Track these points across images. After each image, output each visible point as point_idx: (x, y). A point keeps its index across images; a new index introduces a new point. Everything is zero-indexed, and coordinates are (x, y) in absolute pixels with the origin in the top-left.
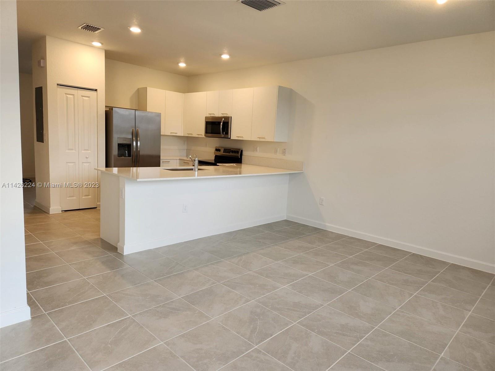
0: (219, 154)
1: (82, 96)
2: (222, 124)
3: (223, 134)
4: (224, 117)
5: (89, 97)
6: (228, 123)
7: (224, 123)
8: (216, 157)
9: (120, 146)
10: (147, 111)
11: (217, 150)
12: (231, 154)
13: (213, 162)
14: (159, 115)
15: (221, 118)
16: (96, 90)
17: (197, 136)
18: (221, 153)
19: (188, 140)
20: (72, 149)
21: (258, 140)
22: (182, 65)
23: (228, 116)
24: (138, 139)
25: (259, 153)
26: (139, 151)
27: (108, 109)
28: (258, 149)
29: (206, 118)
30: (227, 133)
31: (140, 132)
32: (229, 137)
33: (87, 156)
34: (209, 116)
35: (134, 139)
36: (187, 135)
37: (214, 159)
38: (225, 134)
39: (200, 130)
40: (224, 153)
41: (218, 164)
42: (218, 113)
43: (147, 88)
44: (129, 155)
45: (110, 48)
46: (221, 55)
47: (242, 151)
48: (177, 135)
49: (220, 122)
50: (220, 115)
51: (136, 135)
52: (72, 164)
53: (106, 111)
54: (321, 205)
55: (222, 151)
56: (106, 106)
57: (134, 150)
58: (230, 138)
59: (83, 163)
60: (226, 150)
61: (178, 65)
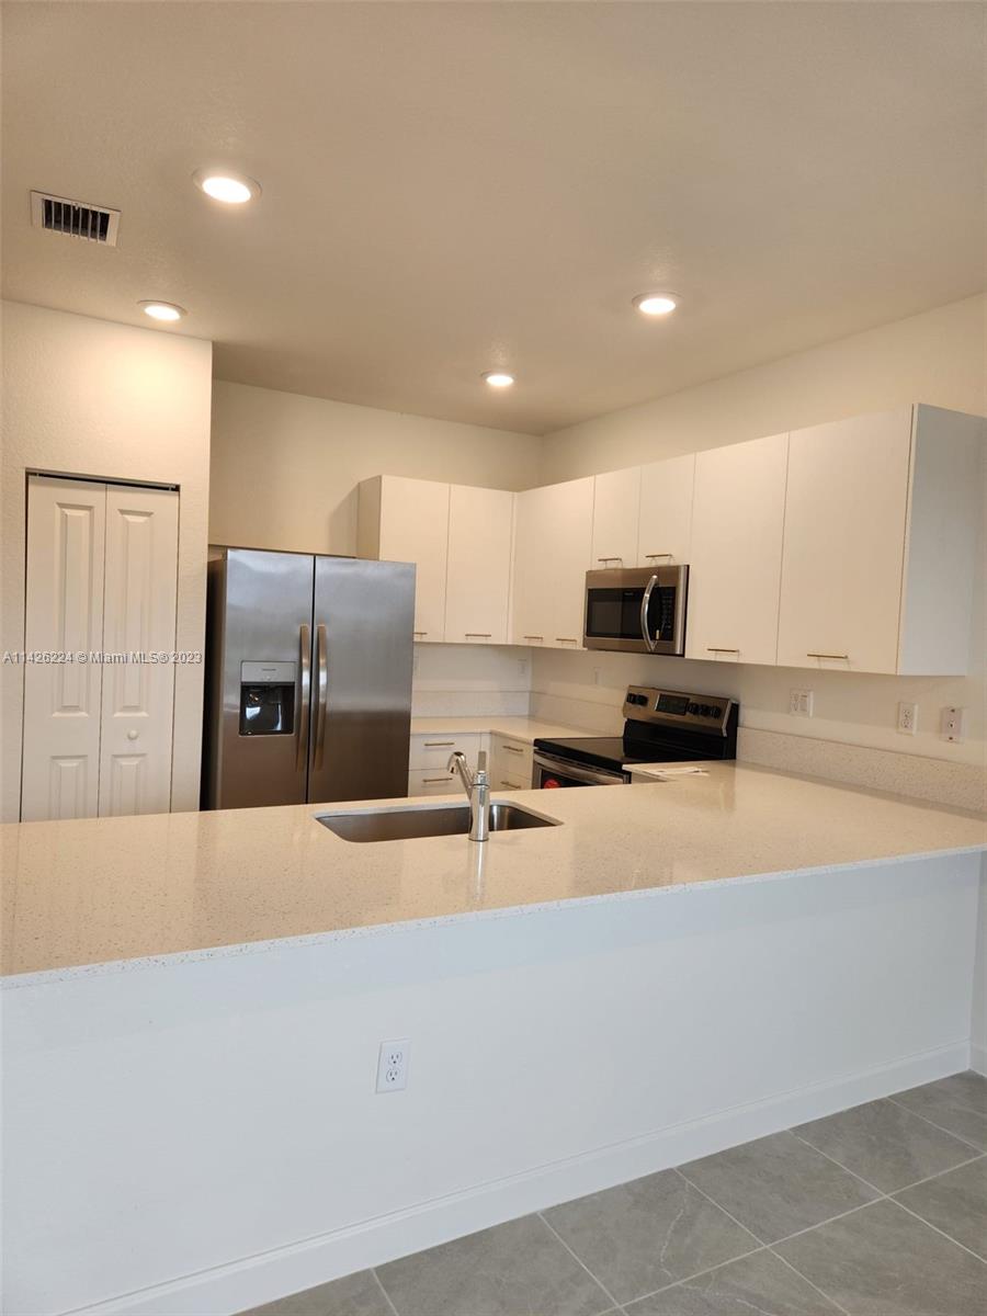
0: (640, 714)
1: (123, 512)
2: (647, 595)
3: (653, 637)
4: (659, 570)
5: (149, 514)
6: (673, 591)
7: (656, 591)
8: (630, 724)
9: (249, 692)
10: (381, 558)
11: (635, 699)
12: (689, 718)
13: (616, 753)
14: (408, 573)
15: (645, 573)
16: (177, 489)
17: (558, 645)
18: (649, 712)
19: (532, 657)
20: (76, 708)
21: (813, 664)
22: (500, 382)
23: (672, 563)
24: (322, 661)
25: (815, 723)
26: (325, 706)
27: (218, 557)
28: (811, 700)
29: (590, 575)
30: (669, 635)
31: (329, 633)
32: (678, 653)
33: (133, 733)
34: (600, 566)
35: (305, 661)
36: (525, 643)
37: (621, 733)
38: (661, 639)
39: (567, 621)
40: (662, 715)
41: (625, 767)
42: (635, 556)
43: (380, 477)
44: (287, 729)
45: (232, 330)
46: (638, 299)
47: (735, 709)
48: (489, 641)
49: (642, 591)
50: (645, 563)
51: (312, 647)
52: (74, 764)
53: (209, 563)
55: (654, 703)
56: (210, 546)
57: (305, 701)
58: (683, 655)
59: (116, 756)
60: (671, 702)
61: (485, 382)
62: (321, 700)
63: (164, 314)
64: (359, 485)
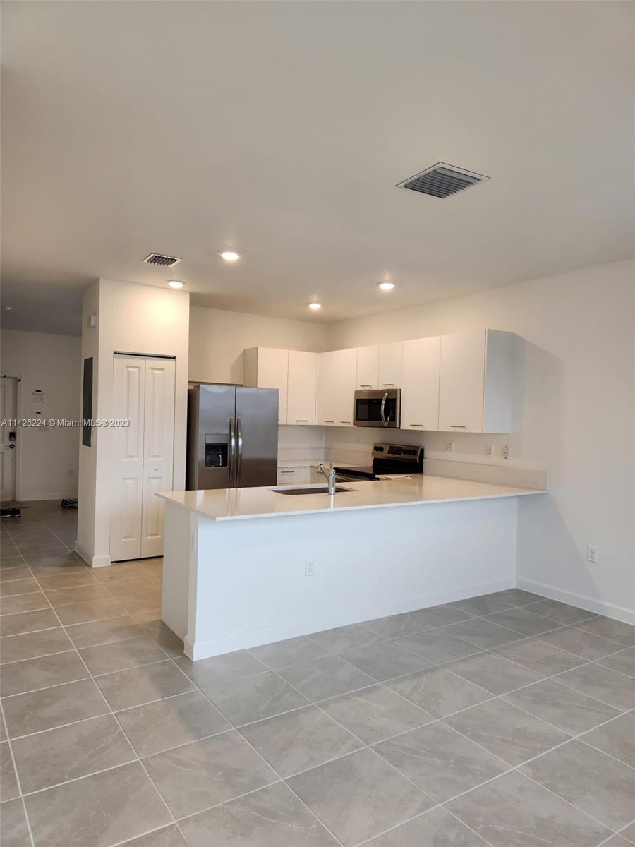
0: (380, 455)
1: (152, 369)
2: (383, 402)
3: (386, 420)
4: (388, 391)
5: (163, 369)
6: (394, 401)
7: (387, 400)
8: (376, 461)
9: (210, 448)
10: (258, 386)
11: (378, 449)
12: (402, 456)
13: (371, 472)
14: (275, 393)
15: (383, 392)
16: (174, 358)
17: (342, 425)
18: (385, 454)
19: (327, 431)
20: (133, 457)
21: (452, 430)
22: (315, 307)
23: (394, 388)
24: (240, 434)
25: (455, 455)
26: (241, 455)
27: (192, 387)
28: (453, 445)
29: (356, 392)
30: (393, 419)
31: (242, 422)
32: (398, 426)
33: (157, 468)
34: (362, 389)
35: (233, 434)
36: (325, 424)
37: (371, 465)
38: (390, 420)
39: (346, 414)
40: (391, 455)
41: (376, 476)
42: (377, 385)
43: (257, 348)
44: (225, 464)
45: (198, 289)
46: (378, 284)
47: (422, 451)
48: (308, 424)
49: (381, 400)
50: (382, 388)
51: (235, 428)
52: (133, 481)
53: (189, 390)
54: (590, 561)
55: (386, 450)
56: (189, 382)
57: (233, 453)
58: (399, 428)
59: (150, 478)
60: (393, 449)
61: (309, 307)
62: (240, 452)
63: (177, 285)
64: (244, 351)
